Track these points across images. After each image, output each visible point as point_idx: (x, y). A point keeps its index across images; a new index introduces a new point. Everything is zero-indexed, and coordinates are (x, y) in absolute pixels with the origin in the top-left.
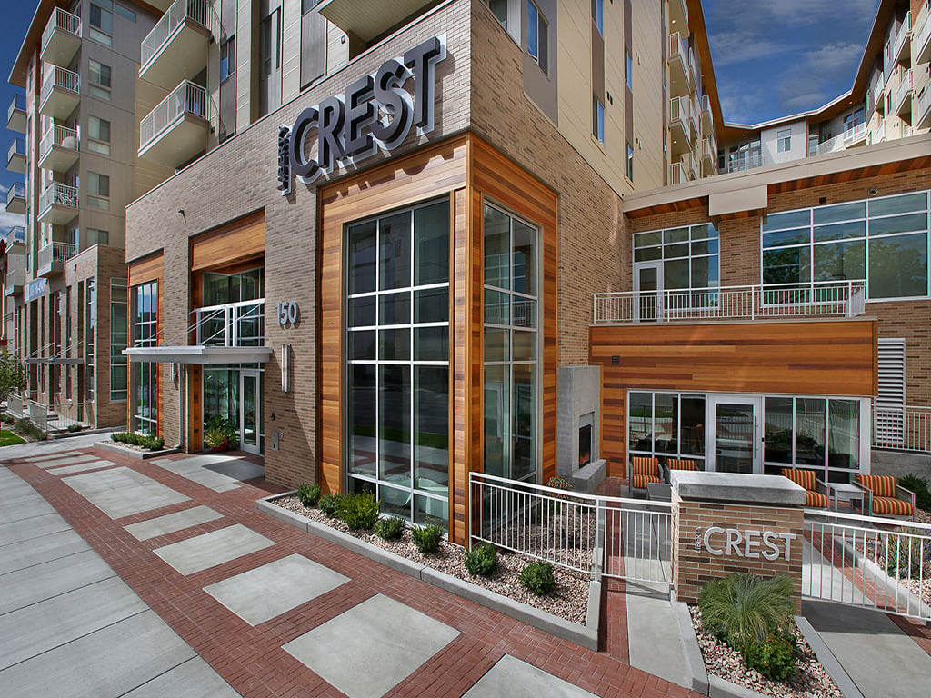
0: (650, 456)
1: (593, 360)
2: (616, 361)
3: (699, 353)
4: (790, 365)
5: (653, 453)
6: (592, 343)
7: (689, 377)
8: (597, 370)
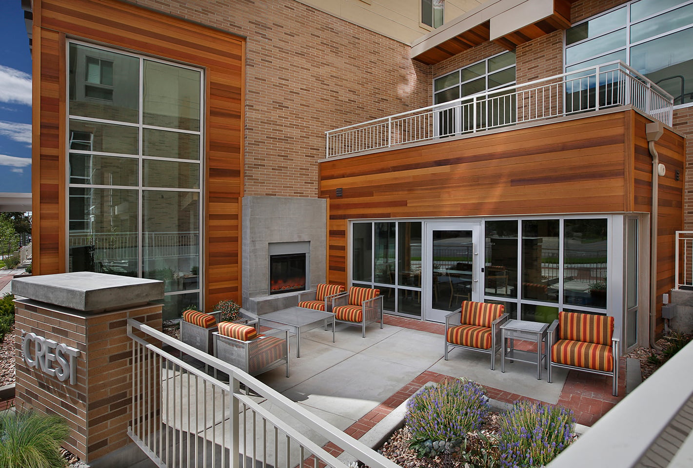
0: (370, 287)
1: (322, 194)
2: (339, 193)
3: (414, 177)
4: (512, 181)
5: (373, 284)
6: (322, 178)
7: (404, 204)
8: (324, 203)
